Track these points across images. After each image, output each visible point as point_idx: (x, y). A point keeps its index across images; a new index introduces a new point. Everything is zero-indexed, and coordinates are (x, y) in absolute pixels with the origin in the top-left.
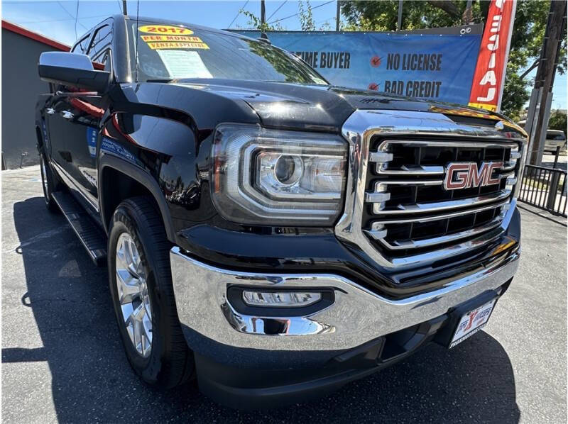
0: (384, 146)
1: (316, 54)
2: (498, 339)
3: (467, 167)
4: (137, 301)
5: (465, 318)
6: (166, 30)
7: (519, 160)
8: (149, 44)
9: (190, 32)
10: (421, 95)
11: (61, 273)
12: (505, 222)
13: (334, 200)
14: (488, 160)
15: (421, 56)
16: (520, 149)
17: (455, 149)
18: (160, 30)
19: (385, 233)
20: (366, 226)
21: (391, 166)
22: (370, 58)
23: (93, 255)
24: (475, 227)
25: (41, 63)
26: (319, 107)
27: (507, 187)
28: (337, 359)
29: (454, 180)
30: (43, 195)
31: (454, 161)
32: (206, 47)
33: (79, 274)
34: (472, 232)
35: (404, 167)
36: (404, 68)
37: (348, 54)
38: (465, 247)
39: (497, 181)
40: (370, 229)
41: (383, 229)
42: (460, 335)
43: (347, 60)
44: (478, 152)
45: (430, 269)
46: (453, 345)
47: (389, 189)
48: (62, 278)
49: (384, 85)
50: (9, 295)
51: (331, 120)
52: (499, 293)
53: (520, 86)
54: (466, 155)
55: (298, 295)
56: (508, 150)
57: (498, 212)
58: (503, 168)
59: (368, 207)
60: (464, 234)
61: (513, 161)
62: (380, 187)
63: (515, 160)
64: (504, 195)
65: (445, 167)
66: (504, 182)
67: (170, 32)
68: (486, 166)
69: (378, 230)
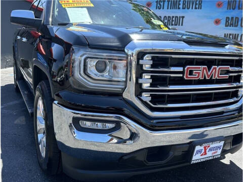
1: (180, 1)
3: (200, 68)
8: (63, 5)
11: (16, 122)
13: (123, 81)
19: (150, 99)
20: (139, 94)
21: (153, 66)
23: (30, 111)
24: (214, 101)
27: (241, 81)
28: (123, 157)
29: (190, 74)
30: (14, 83)
31: (189, 65)
32: (92, 5)
36: (239, 8)
40: (141, 96)
42: (198, 158)
43: (200, 4)
46: (193, 162)
48: (16, 124)
58: (230, 70)
59: (140, 85)
62: (146, 76)
65: (184, 67)
68: (215, 68)
69: (146, 97)
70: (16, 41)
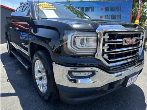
0: (107, 34)
1: (84, 8)
2: (140, 87)
3: (129, 39)
4: (41, 79)
5: (130, 79)
6: (44, 4)
7: (143, 37)
8: (40, 9)
9: (51, 5)
10: (116, 19)
11: (17, 73)
12: (140, 53)
13: (94, 49)
14: (134, 37)
15: (115, 7)
16: (143, 34)
17: (125, 34)
18: (43, 4)
19: (108, 57)
20: (103, 55)
21: (109, 39)
22: (100, 8)
23: (27, 67)
24: (132, 55)
25: (12, 15)
26: (90, 25)
27: (140, 44)
28: (96, 90)
29: (125, 42)
30: (8, 52)
31: (125, 37)
32: (55, 9)
33: (21, 73)
34: (131, 56)
35: (112, 40)
36: (110, 11)
37: (93, 7)
38: (129, 60)
39: (137, 43)
40: (104, 56)
41: (107, 56)
42: (128, 84)
43: (93, 9)
44: (131, 35)
45: (120, 66)
46: (127, 86)
47: (108, 45)
49: (104, 16)
50: (3, 80)
51: (93, 28)
52: (139, 73)
53: (145, 15)
54: (128, 36)
55: (86, 73)
56: (140, 34)
57: (138, 51)
58: (138, 39)
59: (103, 50)
60: (129, 57)
61: (141, 37)
62: (106, 45)
63: (142, 37)
64: (139, 46)
65: (123, 39)
66: (139, 43)
67: (45, 5)
68: (134, 39)
69: (106, 56)
70: (8, 30)
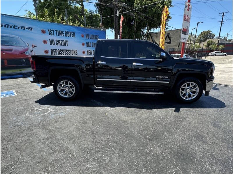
1: (63, 31)
15: (94, 35)
22: (81, 34)
43: (74, 35)
